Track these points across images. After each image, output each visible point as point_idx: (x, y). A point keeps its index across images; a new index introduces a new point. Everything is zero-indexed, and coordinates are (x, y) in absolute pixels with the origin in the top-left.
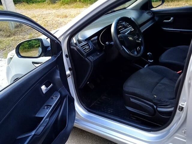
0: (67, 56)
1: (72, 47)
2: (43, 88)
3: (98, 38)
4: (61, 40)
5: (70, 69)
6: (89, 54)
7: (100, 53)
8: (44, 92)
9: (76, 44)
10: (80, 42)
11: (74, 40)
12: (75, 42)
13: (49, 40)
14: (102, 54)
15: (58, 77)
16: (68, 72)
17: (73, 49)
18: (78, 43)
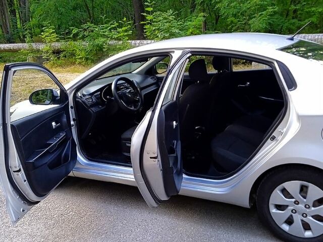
0: (72, 107)
1: (77, 99)
2: (54, 124)
3: (101, 94)
4: (68, 92)
5: (74, 120)
6: (92, 106)
7: (103, 106)
8: (54, 127)
9: (81, 97)
10: (84, 95)
11: (79, 94)
12: (80, 95)
13: (59, 92)
14: (104, 108)
15: (65, 120)
16: (72, 123)
17: (78, 101)
18: (82, 96)
